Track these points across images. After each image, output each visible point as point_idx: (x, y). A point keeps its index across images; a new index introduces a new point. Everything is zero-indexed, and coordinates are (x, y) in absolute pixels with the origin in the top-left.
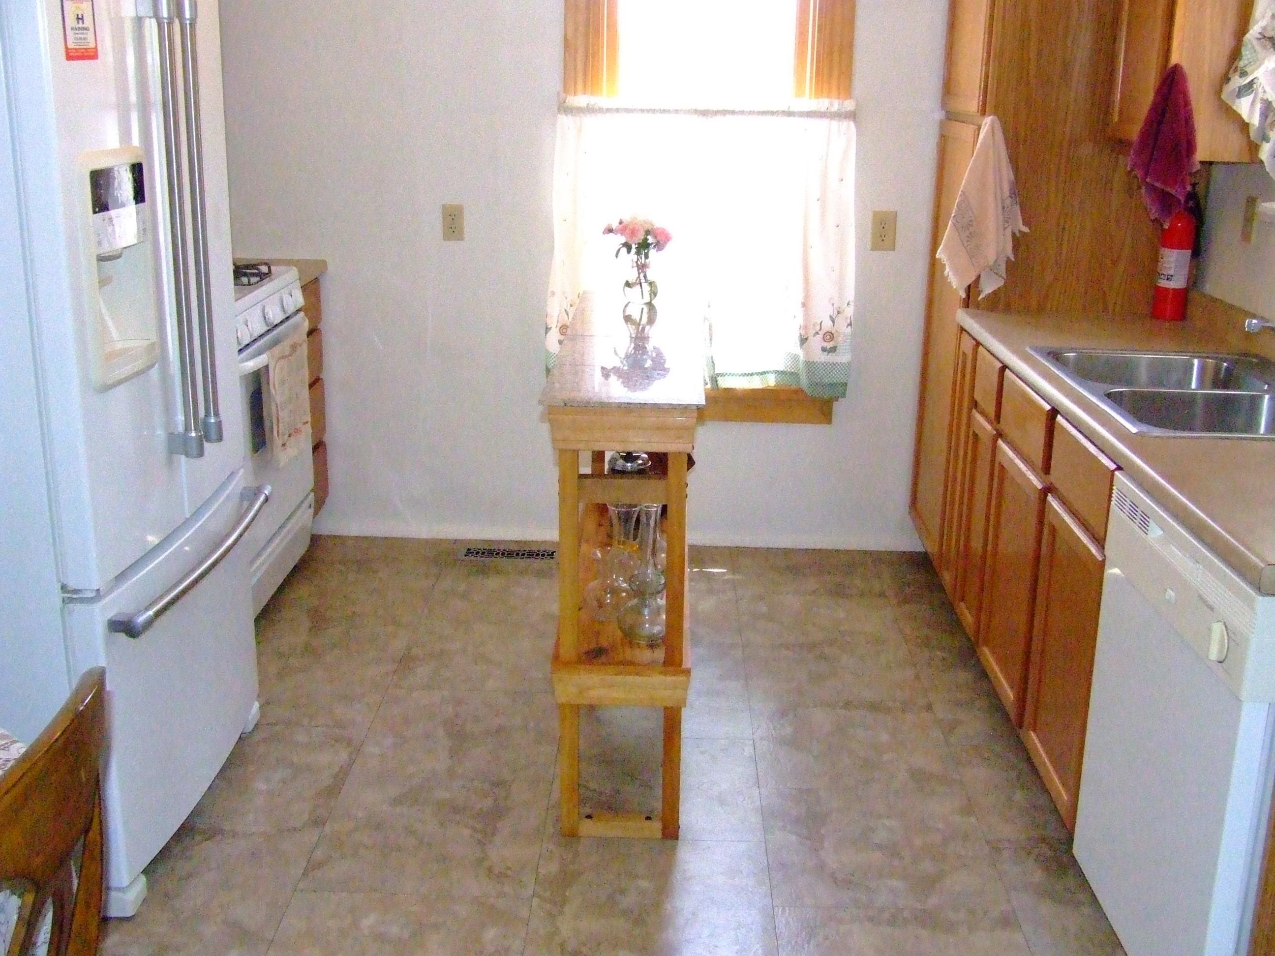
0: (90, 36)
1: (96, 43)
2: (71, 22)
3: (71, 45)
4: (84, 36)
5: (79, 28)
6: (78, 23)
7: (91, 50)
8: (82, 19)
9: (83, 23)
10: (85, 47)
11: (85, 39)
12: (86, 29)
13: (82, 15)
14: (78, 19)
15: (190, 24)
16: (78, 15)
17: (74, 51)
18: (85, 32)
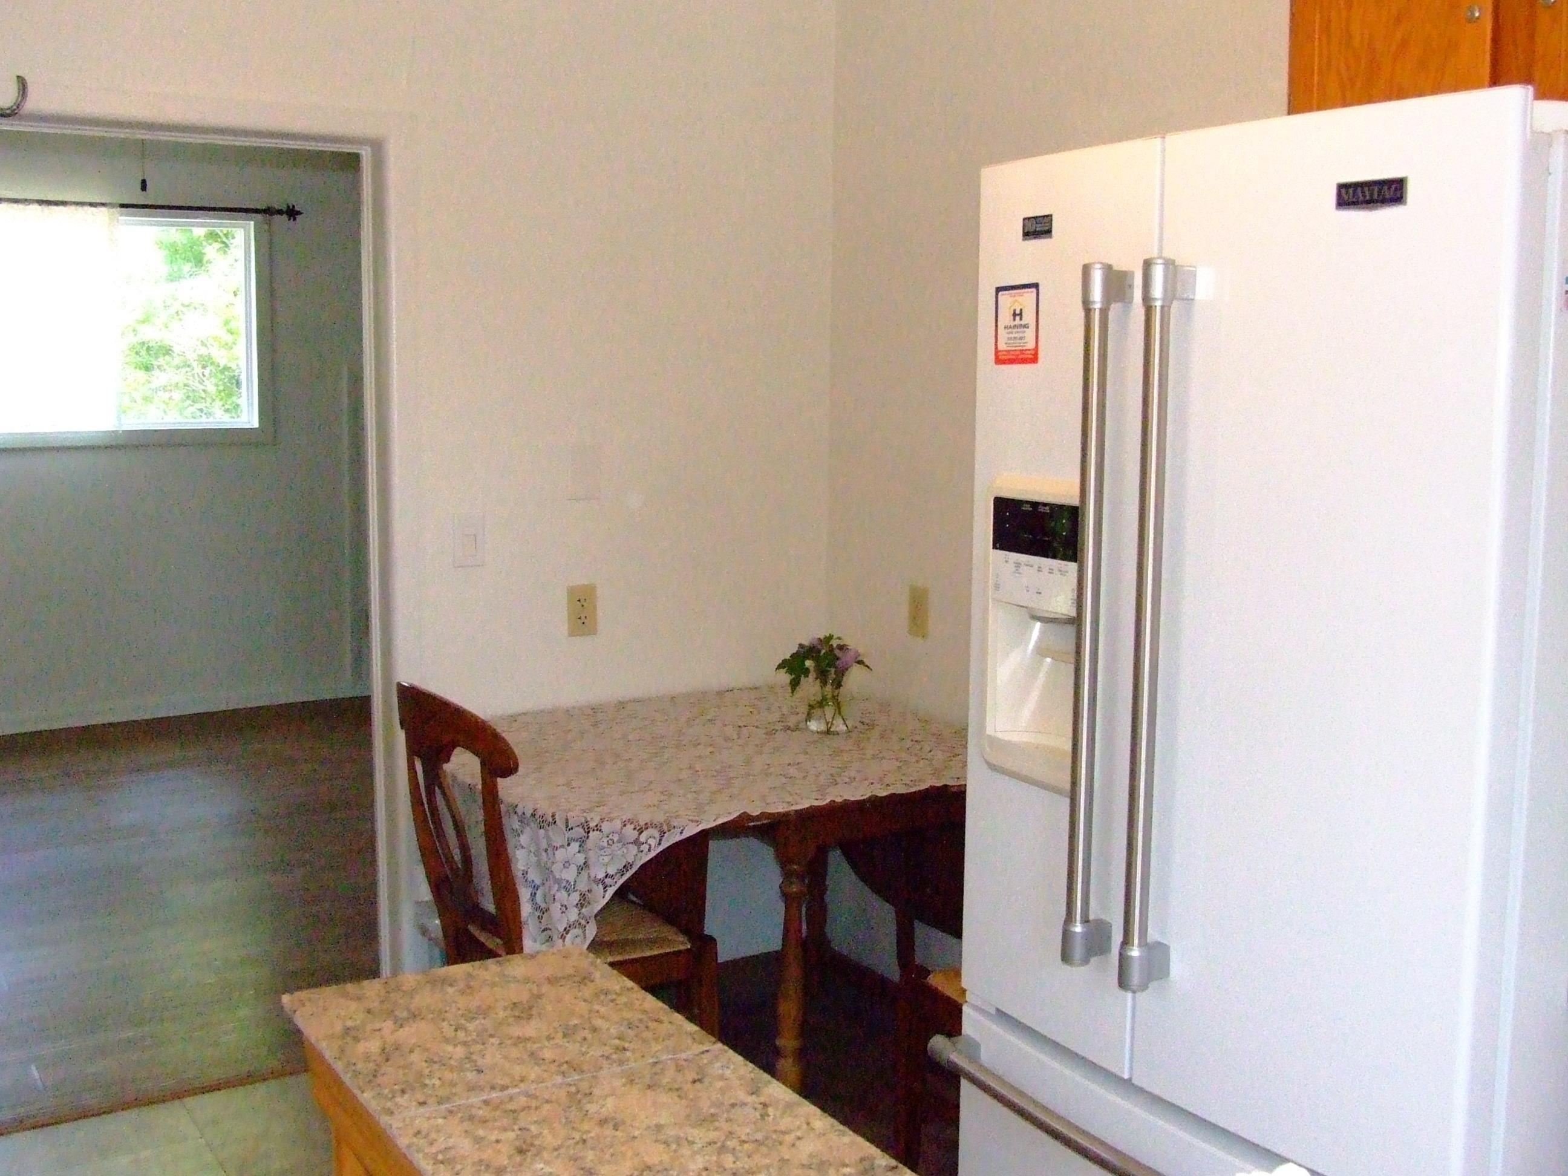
0: (1030, 334)
1: (1037, 342)
2: (1005, 318)
3: (1002, 346)
4: (1021, 335)
5: (1015, 325)
6: (1014, 320)
7: (1029, 352)
8: (1021, 314)
9: (1021, 319)
10: (1020, 348)
11: (1021, 338)
12: (1026, 326)
13: (1021, 310)
14: (1015, 315)
15: (1162, 307)
16: (1015, 310)
17: (1005, 353)
18: (1022, 329)
